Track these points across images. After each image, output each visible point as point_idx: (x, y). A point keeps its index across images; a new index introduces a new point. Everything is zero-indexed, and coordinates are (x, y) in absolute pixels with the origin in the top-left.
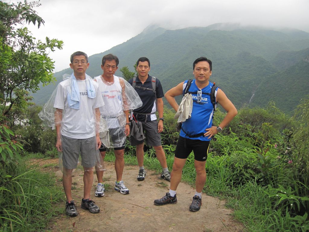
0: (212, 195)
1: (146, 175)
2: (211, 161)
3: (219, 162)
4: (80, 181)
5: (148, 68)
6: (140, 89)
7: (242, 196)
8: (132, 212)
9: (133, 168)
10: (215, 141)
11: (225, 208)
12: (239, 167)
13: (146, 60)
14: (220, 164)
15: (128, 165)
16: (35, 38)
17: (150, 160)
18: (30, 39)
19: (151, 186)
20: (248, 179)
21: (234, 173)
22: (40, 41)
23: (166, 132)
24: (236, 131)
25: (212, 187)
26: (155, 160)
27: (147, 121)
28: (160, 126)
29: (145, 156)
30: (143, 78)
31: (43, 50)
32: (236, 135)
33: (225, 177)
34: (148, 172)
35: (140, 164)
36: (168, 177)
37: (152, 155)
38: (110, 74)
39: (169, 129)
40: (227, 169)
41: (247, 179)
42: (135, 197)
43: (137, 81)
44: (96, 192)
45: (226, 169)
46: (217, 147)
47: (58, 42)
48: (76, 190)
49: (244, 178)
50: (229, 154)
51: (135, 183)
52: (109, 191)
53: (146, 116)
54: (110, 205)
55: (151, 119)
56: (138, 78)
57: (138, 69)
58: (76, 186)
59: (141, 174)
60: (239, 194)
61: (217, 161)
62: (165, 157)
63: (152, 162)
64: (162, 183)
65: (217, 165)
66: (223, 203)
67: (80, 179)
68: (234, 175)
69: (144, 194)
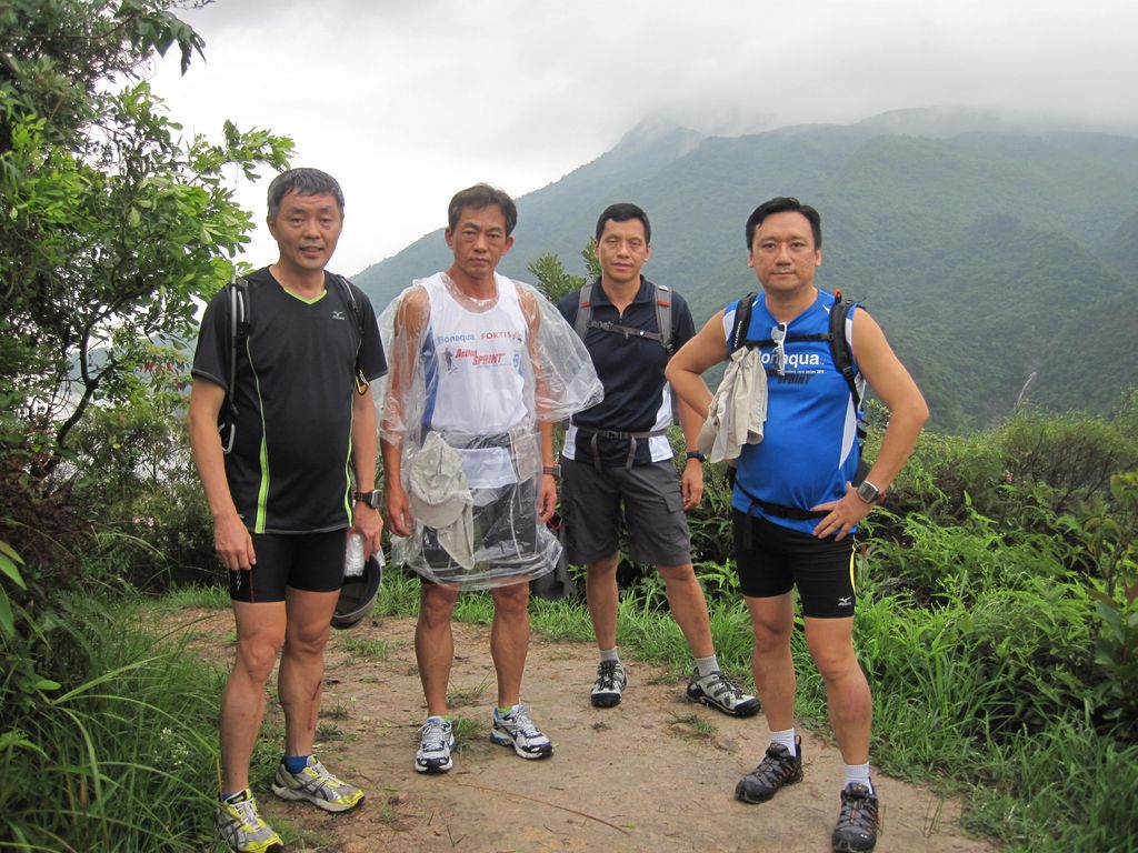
0: (902, 773)
1: (625, 682)
2: (896, 630)
3: (929, 634)
4: (359, 705)
5: (642, 249)
6: (610, 333)
7: (1031, 780)
8: (565, 843)
9: (576, 652)
10: (905, 547)
11: (963, 835)
12: (1015, 655)
13: (636, 213)
14: (934, 644)
15: (557, 641)
16: (178, 126)
17: (643, 622)
18: (162, 128)
19: (646, 733)
20: (1052, 707)
21: (993, 682)
22: (203, 140)
23: (708, 512)
24: (989, 506)
25: (902, 741)
26: (665, 621)
27: (636, 465)
28: (689, 485)
29: (626, 607)
30: (620, 286)
31: (213, 174)
32: (990, 525)
33: (952, 697)
34: (636, 670)
35: (602, 639)
36: (717, 693)
37: (653, 603)
38: (478, 263)
39: (722, 498)
40: (964, 664)
41: (1050, 707)
42: (580, 780)
43: (598, 303)
44: (420, 754)
45: (960, 664)
46: (916, 570)
47: (271, 141)
48: (337, 744)
49: (1037, 704)
50: (969, 601)
51: (581, 715)
52: (472, 751)
53: (630, 440)
54: (474, 811)
55: (653, 455)
56: (598, 289)
57: (603, 252)
58: (341, 726)
59: (607, 679)
60: (1018, 775)
61: (921, 630)
62: (707, 612)
63: (650, 631)
64: (691, 721)
65: (920, 649)
66: (952, 809)
67: (360, 694)
68: (992, 692)
69: (619, 765)
